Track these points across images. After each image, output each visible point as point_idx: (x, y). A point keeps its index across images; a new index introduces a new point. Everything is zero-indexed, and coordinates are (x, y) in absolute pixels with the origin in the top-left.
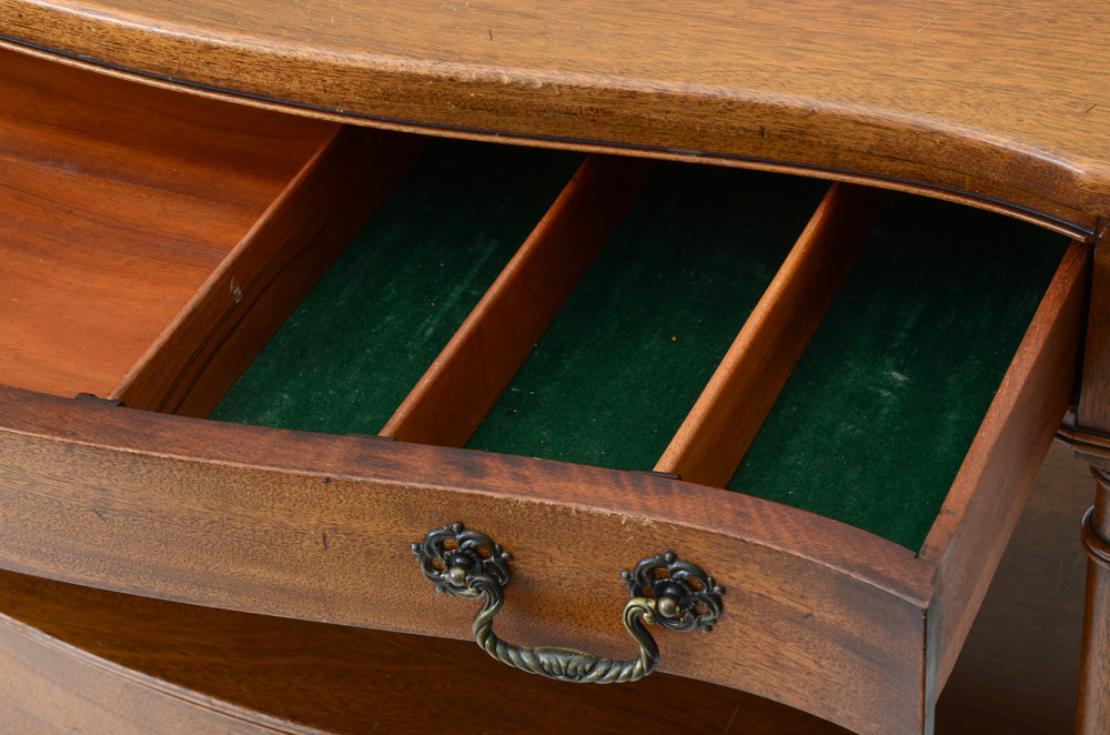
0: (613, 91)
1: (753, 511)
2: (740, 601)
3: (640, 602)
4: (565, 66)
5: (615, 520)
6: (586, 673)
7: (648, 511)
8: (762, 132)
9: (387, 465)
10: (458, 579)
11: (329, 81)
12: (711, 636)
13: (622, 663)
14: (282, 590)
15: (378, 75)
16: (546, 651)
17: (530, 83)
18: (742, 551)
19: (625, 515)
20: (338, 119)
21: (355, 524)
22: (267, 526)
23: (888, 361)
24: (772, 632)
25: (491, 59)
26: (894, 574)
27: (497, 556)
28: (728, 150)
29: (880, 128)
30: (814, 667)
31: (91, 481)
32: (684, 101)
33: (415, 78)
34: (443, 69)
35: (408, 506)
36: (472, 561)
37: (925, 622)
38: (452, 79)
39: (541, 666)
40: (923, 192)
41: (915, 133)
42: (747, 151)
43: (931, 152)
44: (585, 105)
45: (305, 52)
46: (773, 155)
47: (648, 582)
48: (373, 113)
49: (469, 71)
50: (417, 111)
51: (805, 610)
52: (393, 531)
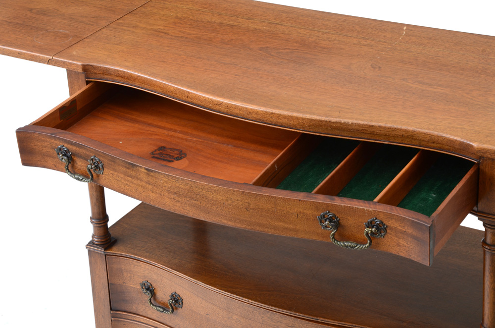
0: (368, 125)
1: (394, 209)
2: (390, 229)
3: (368, 229)
4: (357, 119)
5: (363, 209)
6: (355, 247)
7: (371, 208)
8: (403, 136)
9: (313, 198)
10: (327, 224)
11: (300, 121)
12: (384, 239)
13: (363, 245)
14: (286, 229)
15: (312, 120)
16: (346, 242)
17: (348, 123)
18: (391, 217)
19: (366, 208)
20: (301, 132)
21: (305, 211)
22: (285, 212)
23: (432, 192)
24: (397, 237)
25: (339, 117)
26: (423, 220)
27: (337, 219)
28: (395, 141)
29: (431, 135)
30: (406, 245)
31: (246, 201)
32: (385, 128)
33: (321, 121)
34: (328, 119)
35: (317, 206)
36: (331, 220)
37: (430, 229)
38: (330, 121)
39: (345, 245)
40: (441, 152)
41: (438, 136)
42: (399, 141)
43: (442, 141)
44: (361, 128)
45: (295, 114)
46: (406, 142)
47: (370, 225)
48: (309, 130)
49: (334, 120)
50: (320, 130)
51: (404, 230)
52: (314, 213)
